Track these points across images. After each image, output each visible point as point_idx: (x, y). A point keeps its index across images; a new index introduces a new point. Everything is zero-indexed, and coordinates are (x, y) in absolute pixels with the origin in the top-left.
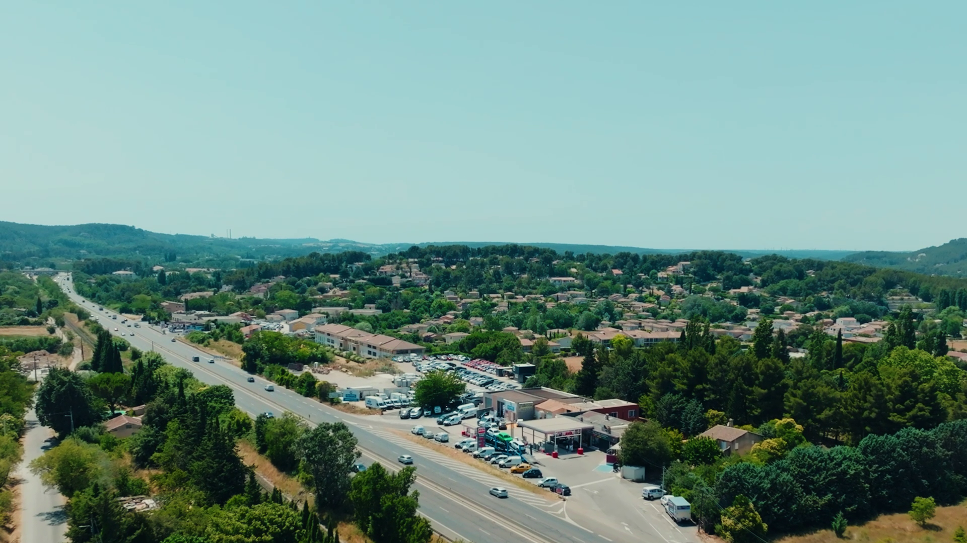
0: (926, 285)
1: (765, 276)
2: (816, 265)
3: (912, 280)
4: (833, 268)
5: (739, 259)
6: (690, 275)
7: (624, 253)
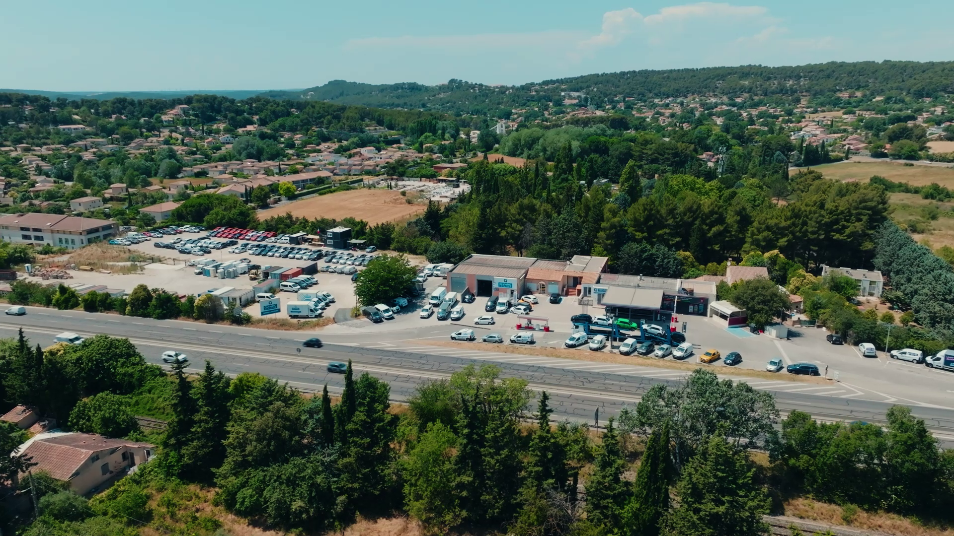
0: (389, 118)
1: (263, 115)
2: (295, 104)
3: (377, 114)
4: (313, 107)
5: (233, 102)
6: (192, 117)
7: (120, 99)
